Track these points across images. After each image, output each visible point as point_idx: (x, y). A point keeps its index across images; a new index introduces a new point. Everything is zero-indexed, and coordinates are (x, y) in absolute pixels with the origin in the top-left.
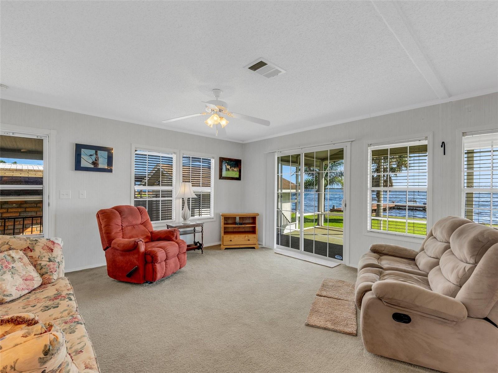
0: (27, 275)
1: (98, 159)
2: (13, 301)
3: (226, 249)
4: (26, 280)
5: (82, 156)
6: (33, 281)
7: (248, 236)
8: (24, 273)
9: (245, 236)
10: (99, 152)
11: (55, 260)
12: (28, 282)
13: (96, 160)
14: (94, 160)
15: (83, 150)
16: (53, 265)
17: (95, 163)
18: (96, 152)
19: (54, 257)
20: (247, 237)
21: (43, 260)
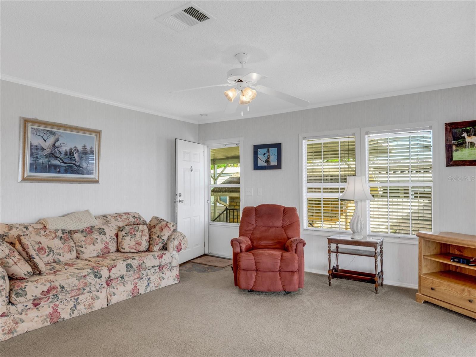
0: (140, 241)
1: (270, 157)
2: (124, 253)
3: (426, 302)
4: (137, 244)
5: (258, 156)
6: (140, 246)
7: (469, 291)
8: (138, 239)
9: (464, 290)
10: (270, 149)
11: (162, 237)
12: (137, 246)
13: (268, 158)
14: (267, 159)
15: (259, 150)
16: (158, 240)
17: (268, 161)
18: (268, 150)
19: (162, 235)
20: (466, 293)
21: (155, 235)
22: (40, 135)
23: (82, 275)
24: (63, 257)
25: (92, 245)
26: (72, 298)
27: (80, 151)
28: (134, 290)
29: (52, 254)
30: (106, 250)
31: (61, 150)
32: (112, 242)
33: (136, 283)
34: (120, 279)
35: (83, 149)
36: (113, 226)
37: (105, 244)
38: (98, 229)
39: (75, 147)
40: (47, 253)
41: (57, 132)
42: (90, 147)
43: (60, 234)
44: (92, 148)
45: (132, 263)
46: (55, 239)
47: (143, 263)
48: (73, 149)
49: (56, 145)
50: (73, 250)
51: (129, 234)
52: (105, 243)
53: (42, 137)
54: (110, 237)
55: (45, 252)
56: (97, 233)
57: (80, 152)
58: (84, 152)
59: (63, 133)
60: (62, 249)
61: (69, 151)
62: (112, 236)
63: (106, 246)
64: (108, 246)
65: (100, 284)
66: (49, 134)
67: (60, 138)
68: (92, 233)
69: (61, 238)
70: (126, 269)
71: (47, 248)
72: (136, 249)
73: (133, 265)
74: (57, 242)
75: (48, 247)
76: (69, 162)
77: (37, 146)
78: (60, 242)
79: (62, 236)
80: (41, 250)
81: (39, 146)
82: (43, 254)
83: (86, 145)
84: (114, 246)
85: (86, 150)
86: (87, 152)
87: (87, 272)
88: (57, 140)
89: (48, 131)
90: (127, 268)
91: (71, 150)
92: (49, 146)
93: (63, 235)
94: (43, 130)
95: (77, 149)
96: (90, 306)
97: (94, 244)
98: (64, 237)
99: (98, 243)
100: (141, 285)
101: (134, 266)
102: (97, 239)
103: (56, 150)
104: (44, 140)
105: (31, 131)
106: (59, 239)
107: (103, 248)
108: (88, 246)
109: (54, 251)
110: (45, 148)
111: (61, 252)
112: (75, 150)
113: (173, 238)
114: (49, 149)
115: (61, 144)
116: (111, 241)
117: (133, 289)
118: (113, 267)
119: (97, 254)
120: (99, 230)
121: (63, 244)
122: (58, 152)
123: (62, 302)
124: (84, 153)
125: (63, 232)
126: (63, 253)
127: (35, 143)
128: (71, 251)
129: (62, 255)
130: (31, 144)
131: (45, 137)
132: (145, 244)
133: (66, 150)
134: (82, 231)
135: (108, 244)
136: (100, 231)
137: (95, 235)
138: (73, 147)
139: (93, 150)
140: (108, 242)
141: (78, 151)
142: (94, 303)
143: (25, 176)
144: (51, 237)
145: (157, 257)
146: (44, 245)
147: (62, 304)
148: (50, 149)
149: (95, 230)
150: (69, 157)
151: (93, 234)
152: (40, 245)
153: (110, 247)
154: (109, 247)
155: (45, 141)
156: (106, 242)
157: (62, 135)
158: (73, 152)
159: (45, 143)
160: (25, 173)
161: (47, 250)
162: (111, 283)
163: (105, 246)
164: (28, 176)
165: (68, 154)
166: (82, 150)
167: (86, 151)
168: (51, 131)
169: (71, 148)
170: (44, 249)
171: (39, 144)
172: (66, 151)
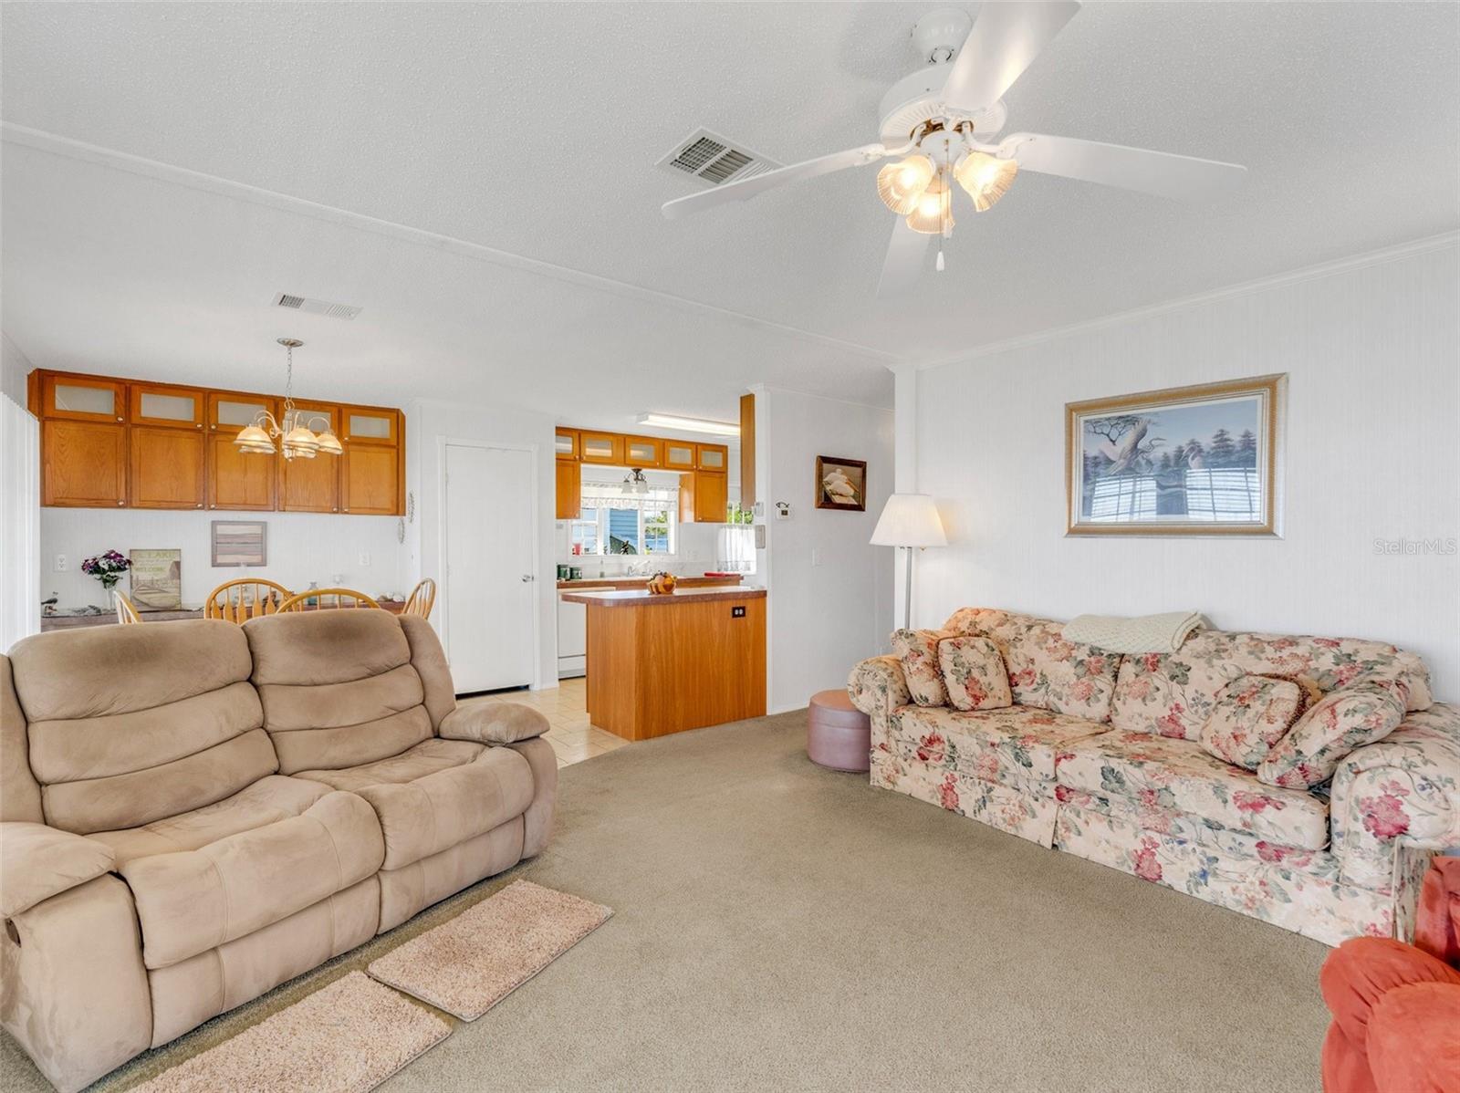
22: (1102, 433)
23: (988, 739)
24: (1067, 704)
25: (1140, 699)
26: (983, 782)
27: (1206, 449)
28: (1141, 857)
29: (1043, 690)
30: (1172, 726)
31: (1151, 457)
32: (1196, 711)
33: (1156, 845)
34: (1097, 801)
35: (1215, 442)
36: (1226, 666)
37: (1171, 710)
38: (1176, 664)
39: (1193, 442)
40: (1035, 686)
41: (1142, 414)
42: (1242, 433)
43: (1082, 654)
44: (1247, 435)
45: (1122, 771)
46: (1064, 661)
47: (1166, 789)
48: (1186, 449)
49: (1139, 446)
50: (1098, 700)
51: (1235, 701)
52: (1173, 706)
53: (1108, 435)
54: (1195, 695)
55: (1032, 682)
56: (1165, 673)
57: (1208, 453)
58: (1222, 450)
59: (1156, 414)
60: (1069, 687)
61: (1175, 455)
62: (1203, 695)
63: (1173, 714)
64: (1179, 718)
65: (1040, 785)
66: (1123, 425)
67: (1148, 427)
68: (1155, 670)
69: (1081, 662)
70: (1103, 780)
71: (1038, 676)
72: (1229, 753)
73: (1125, 778)
74: (1067, 669)
75: (1041, 674)
76: (1175, 483)
77: (1096, 458)
78: (1073, 670)
79: (1083, 660)
80: (1027, 676)
81: (1101, 456)
82: (1027, 685)
83: (1226, 429)
84: (1198, 724)
85: (1229, 442)
86: (1230, 448)
87: (1001, 738)
88: (1142, 435)
89: (1120, 417)
90: (1104, 778)
91: (1180, 450)
92: (1122, 453)
93: (1087, 658)
94: (1109, 419)
95: (1199, 446)
96: (1012, 821)
97: (1144, 700)
98: (1090, 662)
99: (1155, 699)
100: (1174, 860)
101: (1128, 784)
102: (1158, 689)
103: (1140, 458)
104: (1111, 440)
105: (1085, 427)
106: (1075, 665)
107: (1164, 717)
108: (1130, 700)
109: (1049, 685)
110: (1112, 458)
111: (1064, 693)
112: (1192, 449)
113: (1350, 765)
114: (1122, 461)
115: (1153, 443)
116: (1193, 707)
117: (1140, 853)
118: (1065, 757)
119: (1146, 728)
120: (1174, 666)
121: (1079, 677)
122: (1143, 462)
123: (964, 777)
124: (1222, 454)
125: (1091, 652)
126: (1068, 696)
127: (1093, 453)
128: (1089, 699)
129: (1064, 699)
130: (1084, 455)
131: (1114, 435)
132: (1250, 746)
133: (1165, 454)
134: (1138, 661)
135: (1180, 712)
136: (1177, 670)
137: (1160, 679)
138: (1184, 443)
139: (1252, 438)
140: (1183, 705)
141: (1201, 451)
142: (1024, 819)
143: (1073, 526)
144: (1058, 656)
145: (1230, 798)
146: (1037, 669)
147: (963, 781)
148: (1125, 458)
149: (1166, 666)
150: (1173, 471)
151: (1153, 673)
152: (1030, 665)
153: (1183, 722)
154: (1181, 721)
155: (1113, 442)
156: (1177, 705)
157: (1155, 419)
158: (1187, 456)
159: (1113, 447)
160: (1073, 519)
161: (1038, 680)
162: (1067, 796)
163: (1170, 713)
164: (1079, 524)
165: (1172, 463)
166: (1214, 445)
167: (1228, 446)
168: (1128, 416)
169: (1180, 447)
170: (1033, 674)
171: (1102, 452)
172: (1166, 457)
